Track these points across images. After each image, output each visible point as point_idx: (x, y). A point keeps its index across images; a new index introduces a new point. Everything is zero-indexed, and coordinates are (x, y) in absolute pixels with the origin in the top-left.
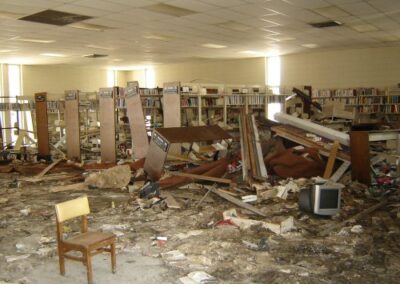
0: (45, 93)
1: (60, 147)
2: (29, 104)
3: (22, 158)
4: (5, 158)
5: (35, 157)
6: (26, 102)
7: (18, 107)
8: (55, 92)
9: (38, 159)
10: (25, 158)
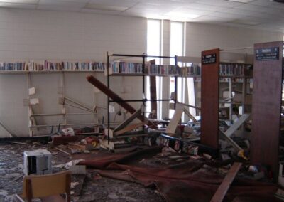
0: (218, 50)
1: (234, 137)
2: (192, 68)
3: (177, 147)
4: (154, 143)
5: (196, 149)
6: (189, 65)
7: (177, 72)
8: (231, 50)
9: (200, 152)
10: (181, 148)
